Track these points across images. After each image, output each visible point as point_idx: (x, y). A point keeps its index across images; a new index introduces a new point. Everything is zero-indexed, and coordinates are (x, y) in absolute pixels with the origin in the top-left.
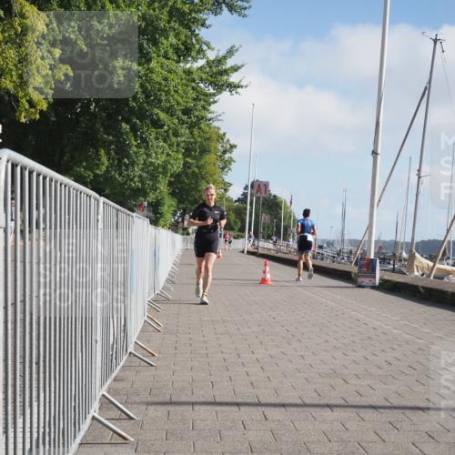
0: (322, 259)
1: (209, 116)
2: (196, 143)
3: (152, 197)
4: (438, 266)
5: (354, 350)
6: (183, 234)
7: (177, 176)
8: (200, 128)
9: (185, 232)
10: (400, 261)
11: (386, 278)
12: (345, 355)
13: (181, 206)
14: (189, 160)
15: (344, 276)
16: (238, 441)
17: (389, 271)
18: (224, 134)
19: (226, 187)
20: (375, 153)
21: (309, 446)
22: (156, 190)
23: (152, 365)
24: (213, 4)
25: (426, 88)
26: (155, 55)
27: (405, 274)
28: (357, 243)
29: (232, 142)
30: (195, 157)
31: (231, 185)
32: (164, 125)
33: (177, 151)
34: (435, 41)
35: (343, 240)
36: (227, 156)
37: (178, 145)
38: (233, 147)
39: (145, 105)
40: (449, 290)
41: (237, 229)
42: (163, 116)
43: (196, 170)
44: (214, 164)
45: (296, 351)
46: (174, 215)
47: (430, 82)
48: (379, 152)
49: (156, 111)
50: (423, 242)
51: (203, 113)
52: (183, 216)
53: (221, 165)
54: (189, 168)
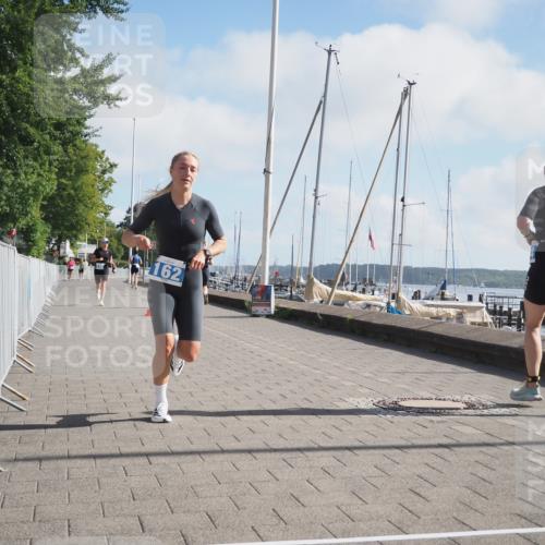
0: (215, 288)
1: (85, 131)
2: (71, 162)
3: (22, 223)
4: (337, 291)
5: (247, 385)
6: (59, 264)
7: (51, 199)
8: (75, 145)
9: (61, 260)
10: (298, 287)
11: (281, 306)
12: (238, 390)
13: (56, 232)
14: (63, 181)
15: (237, 305)
16: (119, 489)
17: (285, 298)
18: (103, 152)
19: (107, 210)
20: (266, 172)
21: (198, 489)
22: (26, 215)
23: (21, 410)
24: (86, 7)
25: (321, 102)
26: (20, 62)
27: (302, 301)
28: (252, 270)
29: (111, 161)
30: (70, 179)
31: (112, 208)
32: (34, 141)
33: (50, 171)
34: (330, 52)
35: (237, 267)
36: (106, 176)
37: (50, 164)
38: (113, 166)
39: (11, 119)
40: (349, 317)
41: (120, 257)
42: (32, 130)
43: (72, 191)
44: (93, 186)
45: (184, 388)
46: (48, 242)
47: (325, 96)
48: (271, 170)
49: (25, 125)
50: (321, 266)
51: (78, 128)
52: (59, 243)
53: (101, 186)
54: (64, 189)
